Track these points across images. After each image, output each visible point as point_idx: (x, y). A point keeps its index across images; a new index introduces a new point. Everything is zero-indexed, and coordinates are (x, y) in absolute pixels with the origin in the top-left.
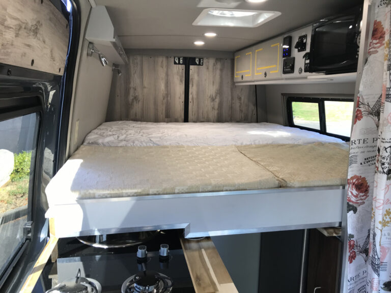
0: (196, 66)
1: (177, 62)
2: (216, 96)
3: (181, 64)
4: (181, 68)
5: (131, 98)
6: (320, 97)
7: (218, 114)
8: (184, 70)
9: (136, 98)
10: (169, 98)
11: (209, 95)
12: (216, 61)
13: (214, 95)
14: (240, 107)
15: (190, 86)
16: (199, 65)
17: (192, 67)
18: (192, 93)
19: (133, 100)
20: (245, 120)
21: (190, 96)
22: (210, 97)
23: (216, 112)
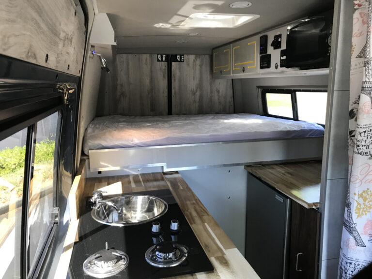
0: (177, 63)
1: (160, 59)
2: (196, 90)
3: (164, 61)
4: (164, 65)
5: (118, 94)
6: (292, 89)
7: (199, 106)
8: (167, 67)
9: (123, 94)
10: (153, 93)
11: (190, 90)
12: (195, 58)
13: (195, 90)
14: (218, 99)
15: (173, 81)
16: (181, 61)
17: (173, 64)
18: (174, 88)
19: (120, 96)
20: (223, 111)
21: (173, 91)
22: (191, 91)
23: (197, 104)
